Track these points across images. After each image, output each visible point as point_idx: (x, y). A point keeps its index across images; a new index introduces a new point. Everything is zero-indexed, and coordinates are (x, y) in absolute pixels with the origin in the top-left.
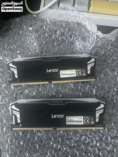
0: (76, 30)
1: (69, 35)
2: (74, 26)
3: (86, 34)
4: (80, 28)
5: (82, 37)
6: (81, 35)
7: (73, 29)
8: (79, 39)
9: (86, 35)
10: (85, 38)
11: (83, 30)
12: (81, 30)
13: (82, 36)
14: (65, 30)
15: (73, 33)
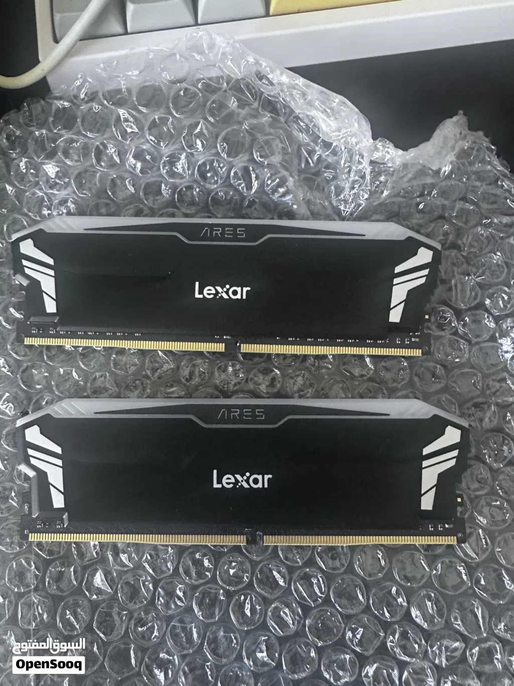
0: (267, 142)
1: (235, 173)
2: (253, 127)
3: (319, 151)
4: (286, 131)
5: (300, 172)
6: (296, 162)
7: (254, 140)
8: (291, 182)
9: (319, 159)
10: (318, 174)
11: (303, 137)
12: (290, 137)
13: (299, 164)
14: (214, 151)
15: (252, 160)
